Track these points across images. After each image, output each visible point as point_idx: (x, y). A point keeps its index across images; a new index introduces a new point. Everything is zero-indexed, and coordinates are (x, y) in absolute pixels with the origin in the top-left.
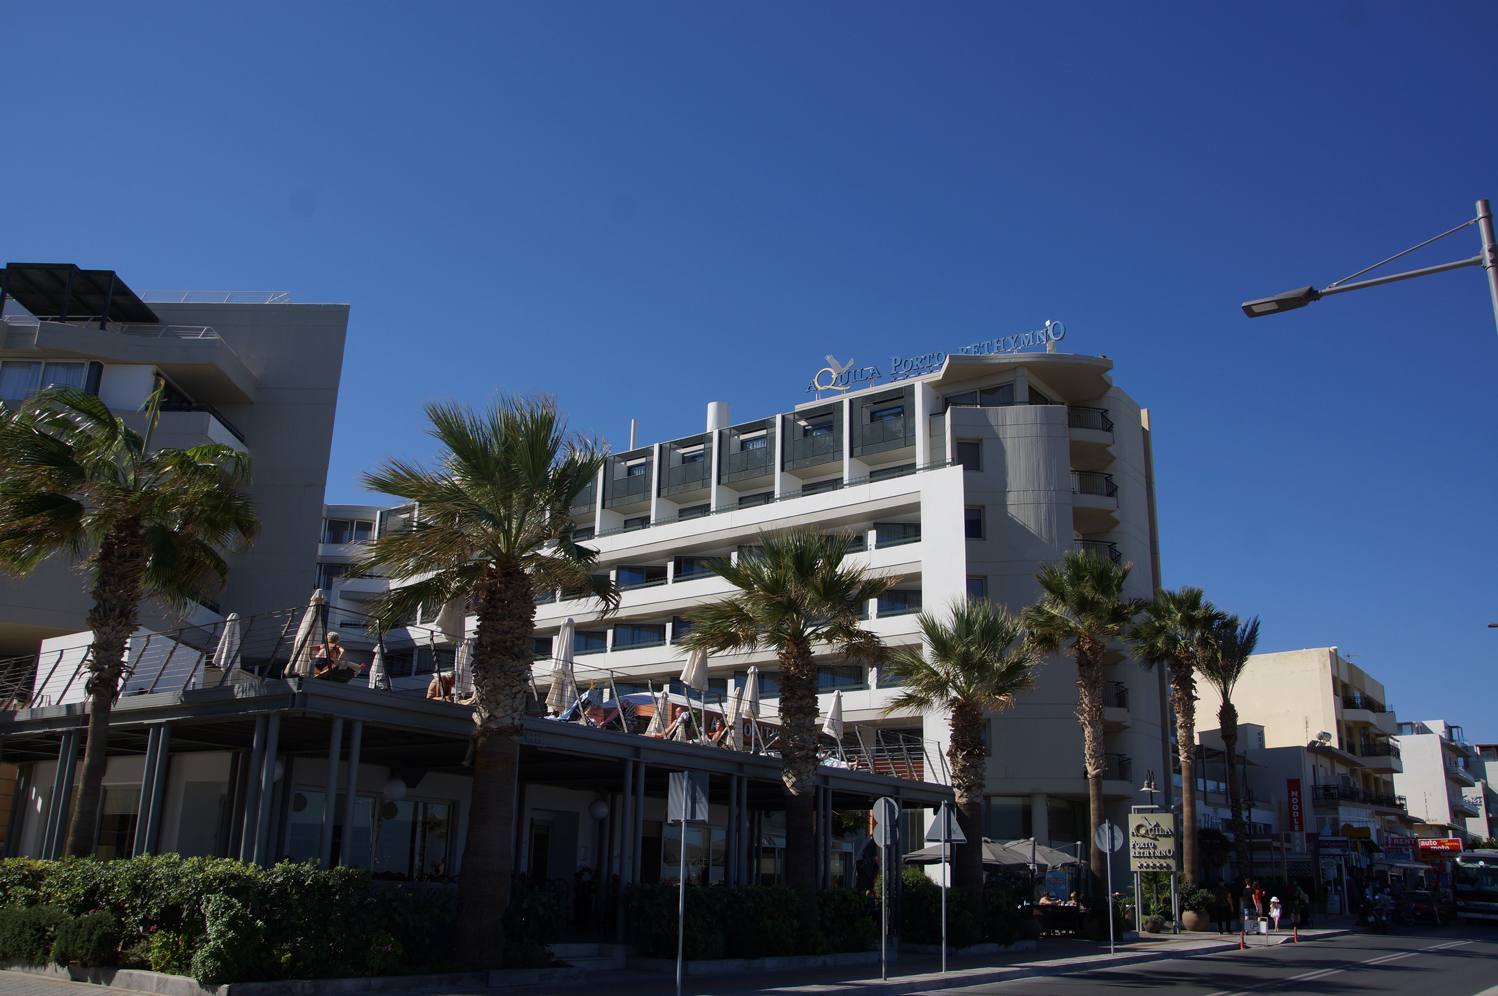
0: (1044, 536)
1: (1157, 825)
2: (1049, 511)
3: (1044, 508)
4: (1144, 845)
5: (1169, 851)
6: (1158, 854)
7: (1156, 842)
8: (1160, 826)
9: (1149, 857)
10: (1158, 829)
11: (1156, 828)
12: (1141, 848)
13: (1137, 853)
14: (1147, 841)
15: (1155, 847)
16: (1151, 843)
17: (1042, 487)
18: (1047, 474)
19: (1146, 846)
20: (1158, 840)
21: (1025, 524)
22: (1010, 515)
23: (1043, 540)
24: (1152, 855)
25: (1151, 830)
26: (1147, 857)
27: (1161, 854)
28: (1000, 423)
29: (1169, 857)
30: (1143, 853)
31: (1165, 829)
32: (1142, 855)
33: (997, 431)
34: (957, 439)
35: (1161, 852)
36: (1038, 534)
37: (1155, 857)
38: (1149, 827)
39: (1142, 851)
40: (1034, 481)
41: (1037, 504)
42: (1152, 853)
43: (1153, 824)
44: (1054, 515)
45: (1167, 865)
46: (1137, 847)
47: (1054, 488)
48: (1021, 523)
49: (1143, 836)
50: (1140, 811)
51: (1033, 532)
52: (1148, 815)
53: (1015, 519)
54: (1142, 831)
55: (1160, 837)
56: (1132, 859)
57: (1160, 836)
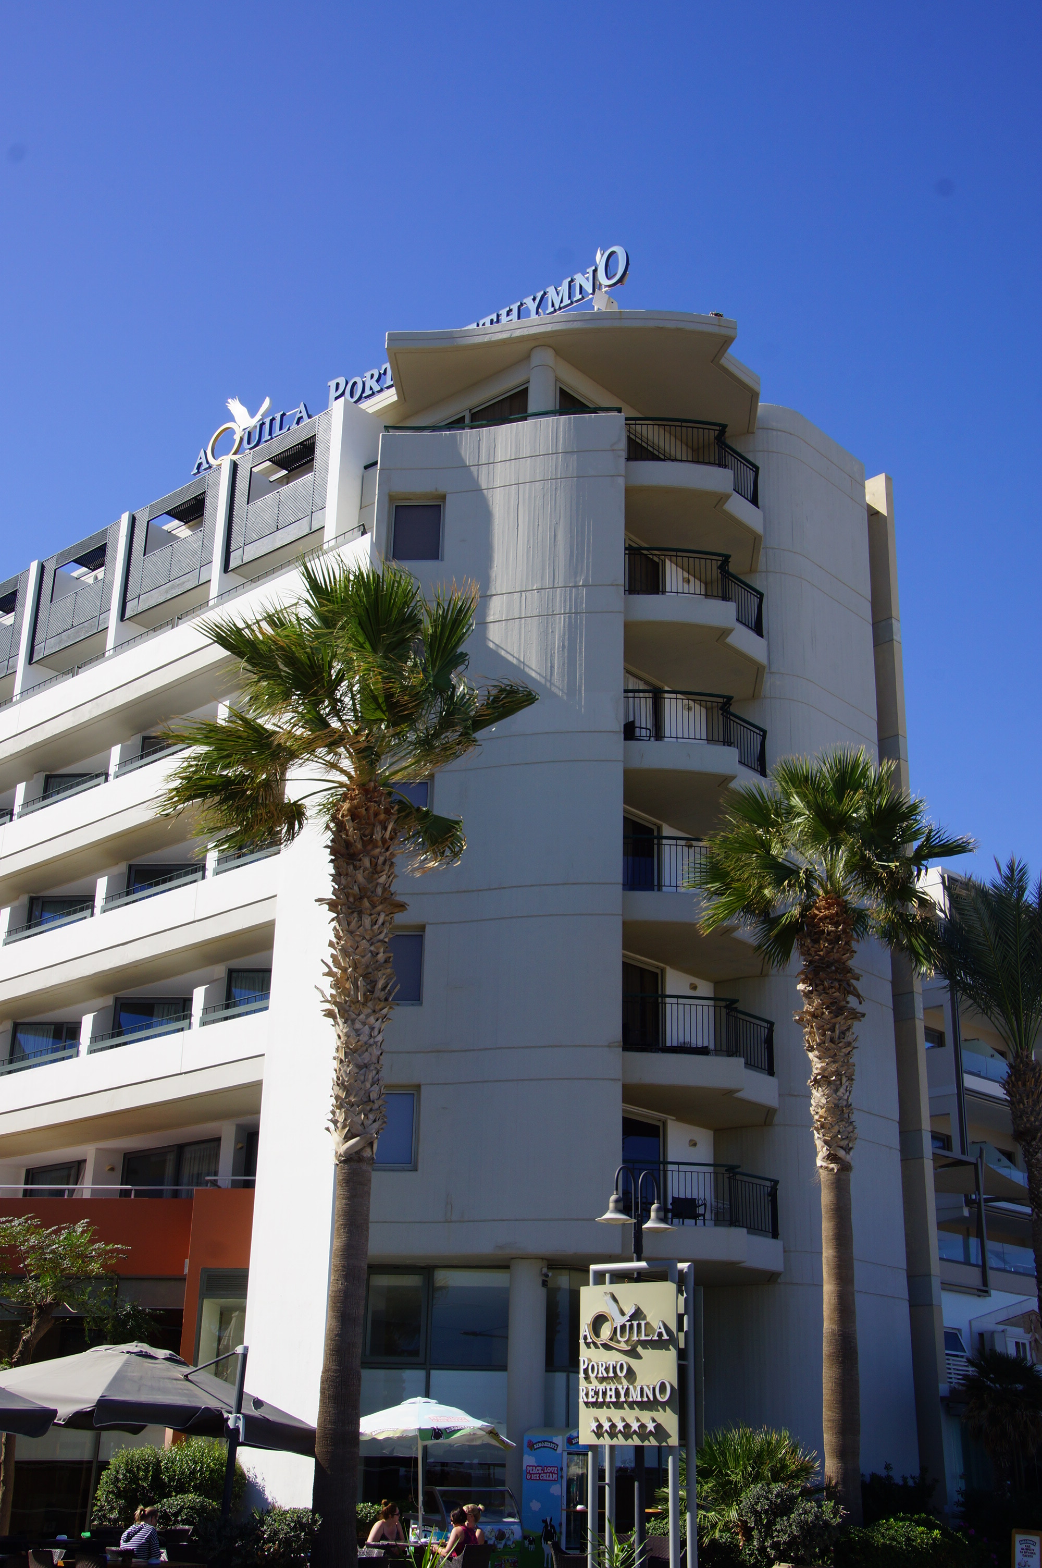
0: (558, 684)
1: (638, 1314)
2: (572, 630)
3: (560, 624)
4: (607, 1370)
5: (663, 1387)
6: (635, 1396)
7: (634, 1363)
8: (645, 1318)
9: (618, 1405)
10: (639, 1325)
11: (635, 1323)
12: (602, 1380)
13: (591, 1393)
14: (613, 1358)
15: (631, 1375)
16: (622, 1365)
17: (560, 582)
18: (572, 552)
19: (611, 1374)
20: (638, 1357)
21: (518, 660)
22: (491, 645)
23: (554, 689)
24: (622, 1399)
25: (623, 1327)
26: (612, 1403)
27: (642, 1396)
28: (483, 460)
29: (664, 1405)
30: (604, 1393)
31: (657, 1325)
32: (600, 1399)
33: (475, 474)
34: (391, 498)
35: (642, 1389)
36: (545, 678)
37: (631, 1405)
38: (620, 1321)
39: (601, 1387)
40: (543, 569)
41: (547, 616)
42: (622, 1393)
43: (629, 1311)
44: (581, 642)
45: (658, 1427)
46: (592, 1376)
47: (586, 580)
48: (510, 658)
49: (606, 1347)
50: (600, 1278)
51: (533, 674)
52: (621, 1289)
53: (503, 653)
54: (606, 1332)
55: (644, 1348)
56: (582, 1406)
57: (645, 1344)
